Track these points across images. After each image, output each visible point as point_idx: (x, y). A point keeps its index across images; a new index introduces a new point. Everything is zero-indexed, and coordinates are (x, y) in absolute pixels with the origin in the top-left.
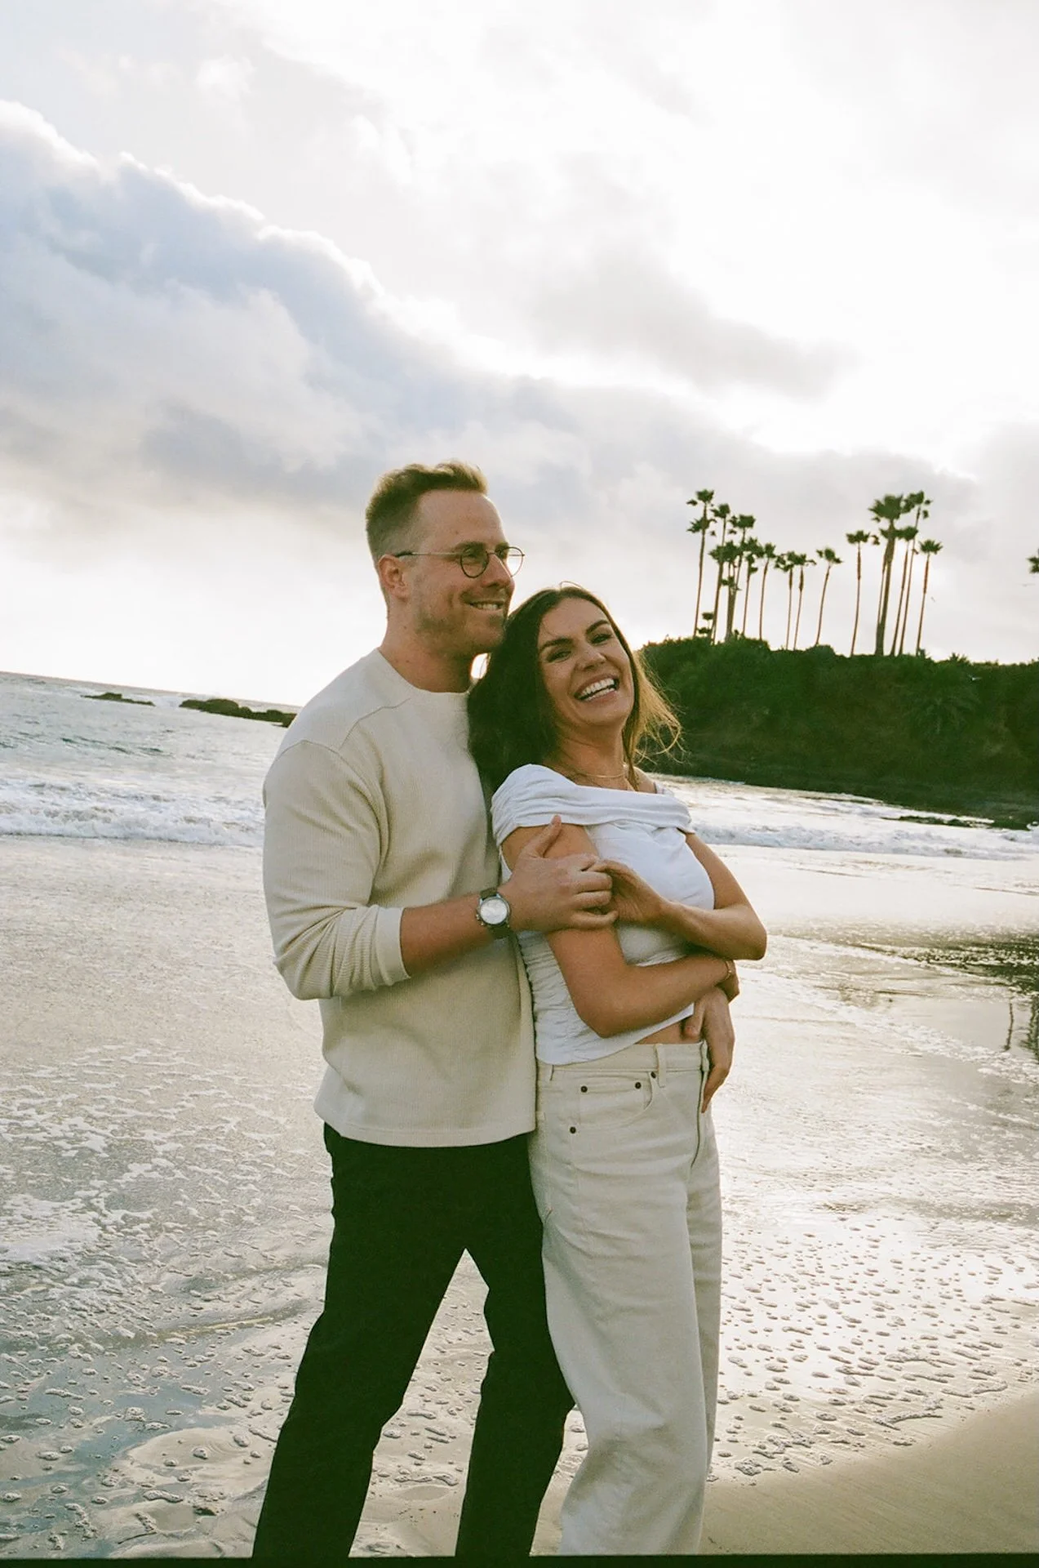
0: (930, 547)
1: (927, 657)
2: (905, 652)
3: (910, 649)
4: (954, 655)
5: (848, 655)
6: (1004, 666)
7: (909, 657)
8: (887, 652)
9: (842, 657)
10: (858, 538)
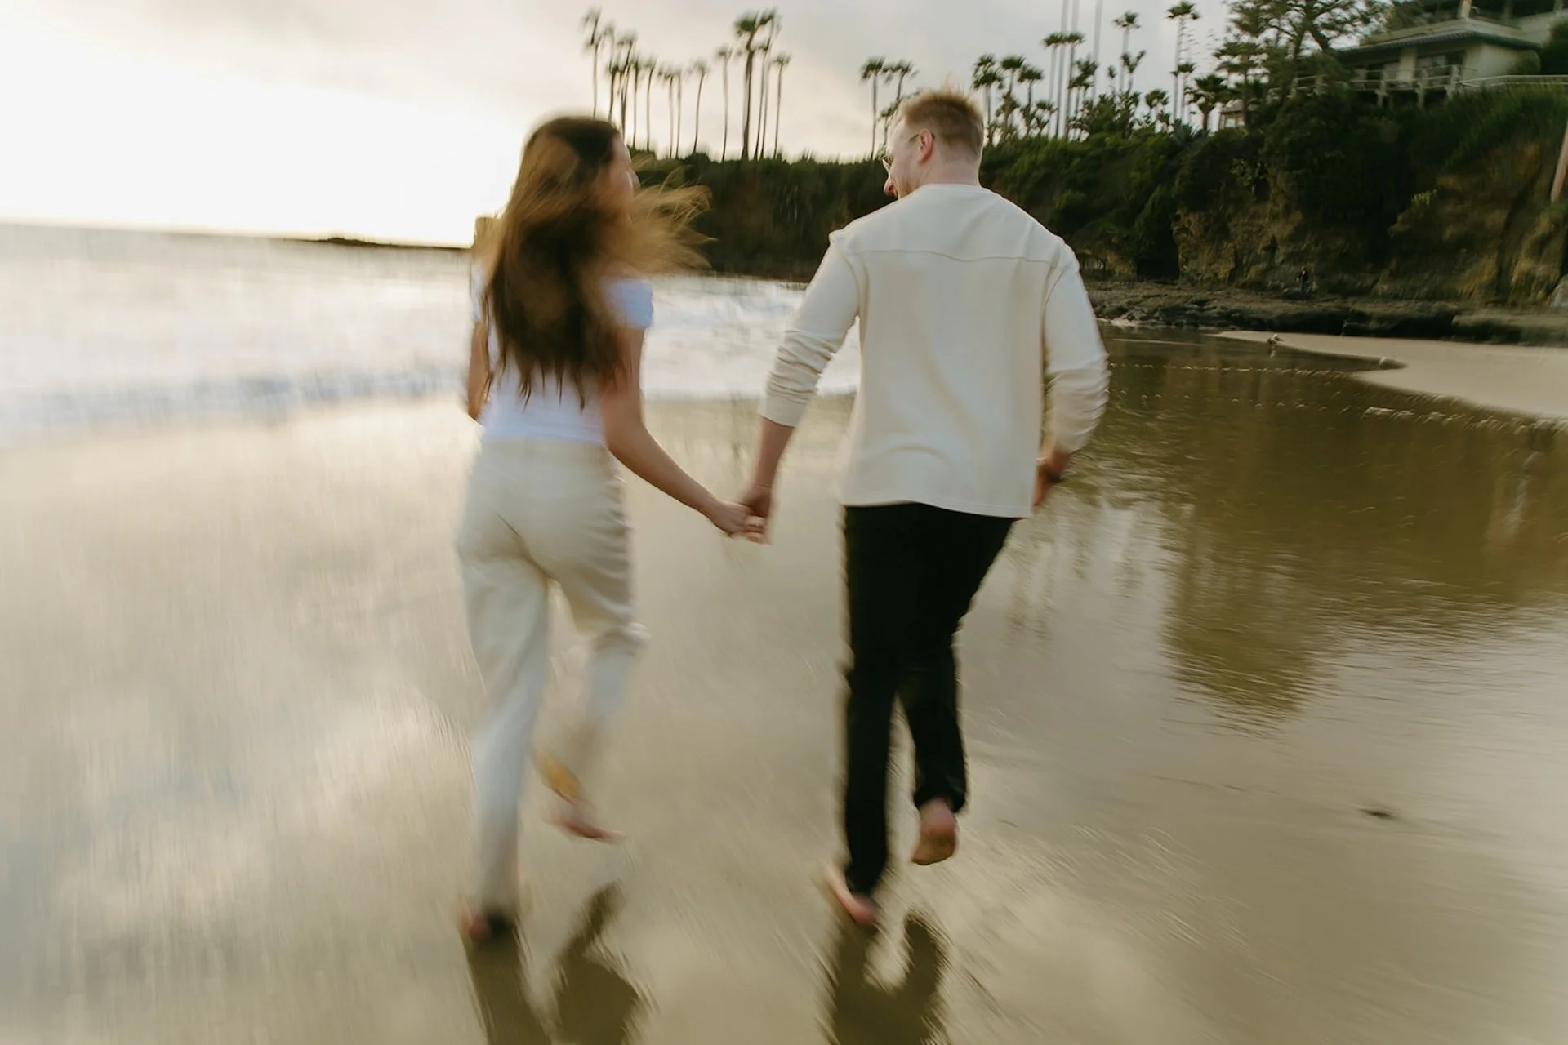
0: (781, 61)
1: (783, 160)
2: (765, 156)
3: (769, 152)
4: (803, 157)
5: (720, 160)
6: (842, 165)
7: (768, 159)
8: (751, 156)
9: (715, 162)
10: (723, 54)
